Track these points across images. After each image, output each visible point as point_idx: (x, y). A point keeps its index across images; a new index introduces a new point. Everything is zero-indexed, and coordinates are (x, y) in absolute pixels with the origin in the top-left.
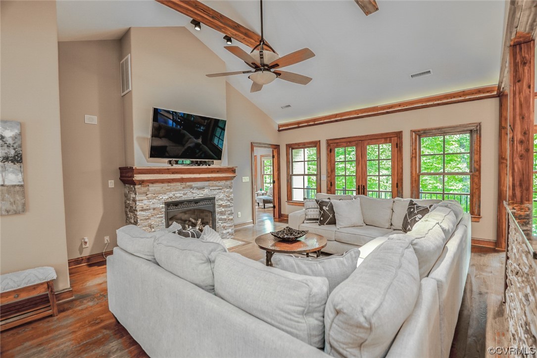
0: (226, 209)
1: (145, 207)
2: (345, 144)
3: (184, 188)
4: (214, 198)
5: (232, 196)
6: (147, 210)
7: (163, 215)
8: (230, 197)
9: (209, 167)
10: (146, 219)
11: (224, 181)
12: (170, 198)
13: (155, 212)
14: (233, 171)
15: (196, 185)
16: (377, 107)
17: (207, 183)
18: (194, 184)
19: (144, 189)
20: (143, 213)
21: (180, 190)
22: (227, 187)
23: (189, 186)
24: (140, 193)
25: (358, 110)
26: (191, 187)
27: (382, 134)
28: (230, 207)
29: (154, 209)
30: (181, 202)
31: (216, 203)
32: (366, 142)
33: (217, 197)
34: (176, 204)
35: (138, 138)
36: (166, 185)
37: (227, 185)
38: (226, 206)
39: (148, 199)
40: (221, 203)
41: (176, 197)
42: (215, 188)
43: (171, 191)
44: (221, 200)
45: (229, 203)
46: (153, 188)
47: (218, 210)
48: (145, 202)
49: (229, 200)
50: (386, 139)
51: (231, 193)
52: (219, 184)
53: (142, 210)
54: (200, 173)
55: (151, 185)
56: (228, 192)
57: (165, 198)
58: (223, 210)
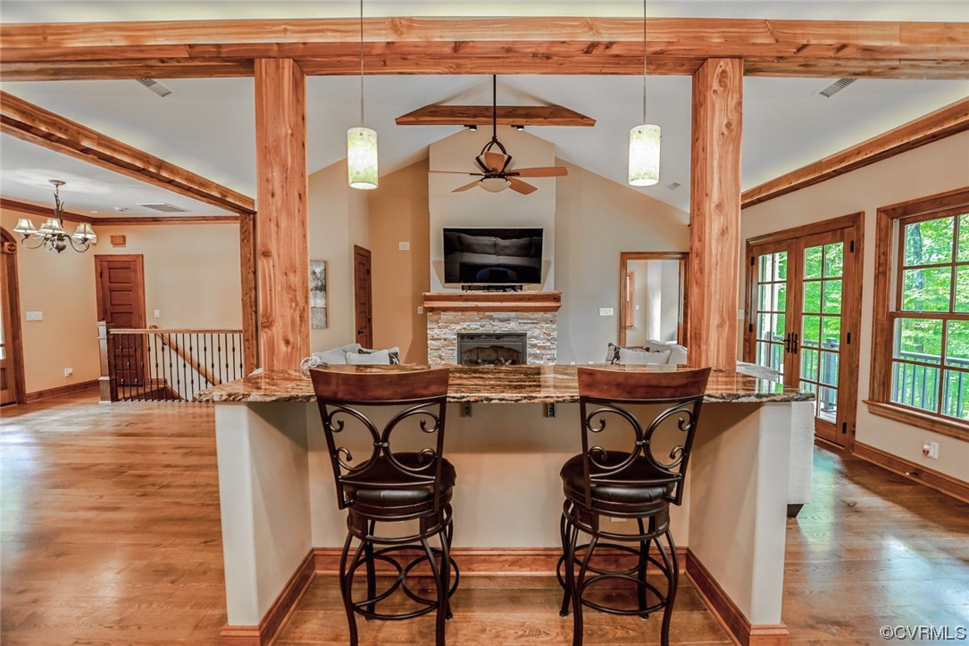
0: (543, 352)
1: (436, 337)
2: (772, 247)
3: (481, 318)
4: (525, 335)
5: (555, 334)
6: (438, 339)
7: (456, 348)
8: (550, 335)
9: (514, 293)
10: (436, 350)
11: (542, 313)
12: (465, 329)
13: (446, 343)
14: (556, 298)
15: (498, 316)
16: (821, 161)
17: (513, 314)
18: (495, 315)
19: (436, 317)
20: (433, 342)
21: (477, 321)
22: (546, 321)
23: (488, 316)
24: (431, 321)
25: (790, 174)
26: (491, 318)
27: (828, 223)
28: (550, 349)
29: (445, 339)
30: (479, 336)
31: (528, 342)
32: (803, 242)
33: (529, 333)
34: (472, 337)
35: (435, 262)
36: (460, 313)
37: (547, 318)
38: (544, 348)
39: (440, 328)
40: (535, 342)
41: (471, 329)
42: (526, 321)
43: (465, 321)
44: (536, 338)
45: (549, 344)
46: (444, 316)
47: (529, 351)
48: (437, 331)
49: (548, 340)
50: (834, 231)
51: (554, 330)
52: (533, 317)
53: (433, 339)
54: (501, 301)
55: (442, 313)
56: (547, 328)
57: (458, 328)
58: (538, 352)
